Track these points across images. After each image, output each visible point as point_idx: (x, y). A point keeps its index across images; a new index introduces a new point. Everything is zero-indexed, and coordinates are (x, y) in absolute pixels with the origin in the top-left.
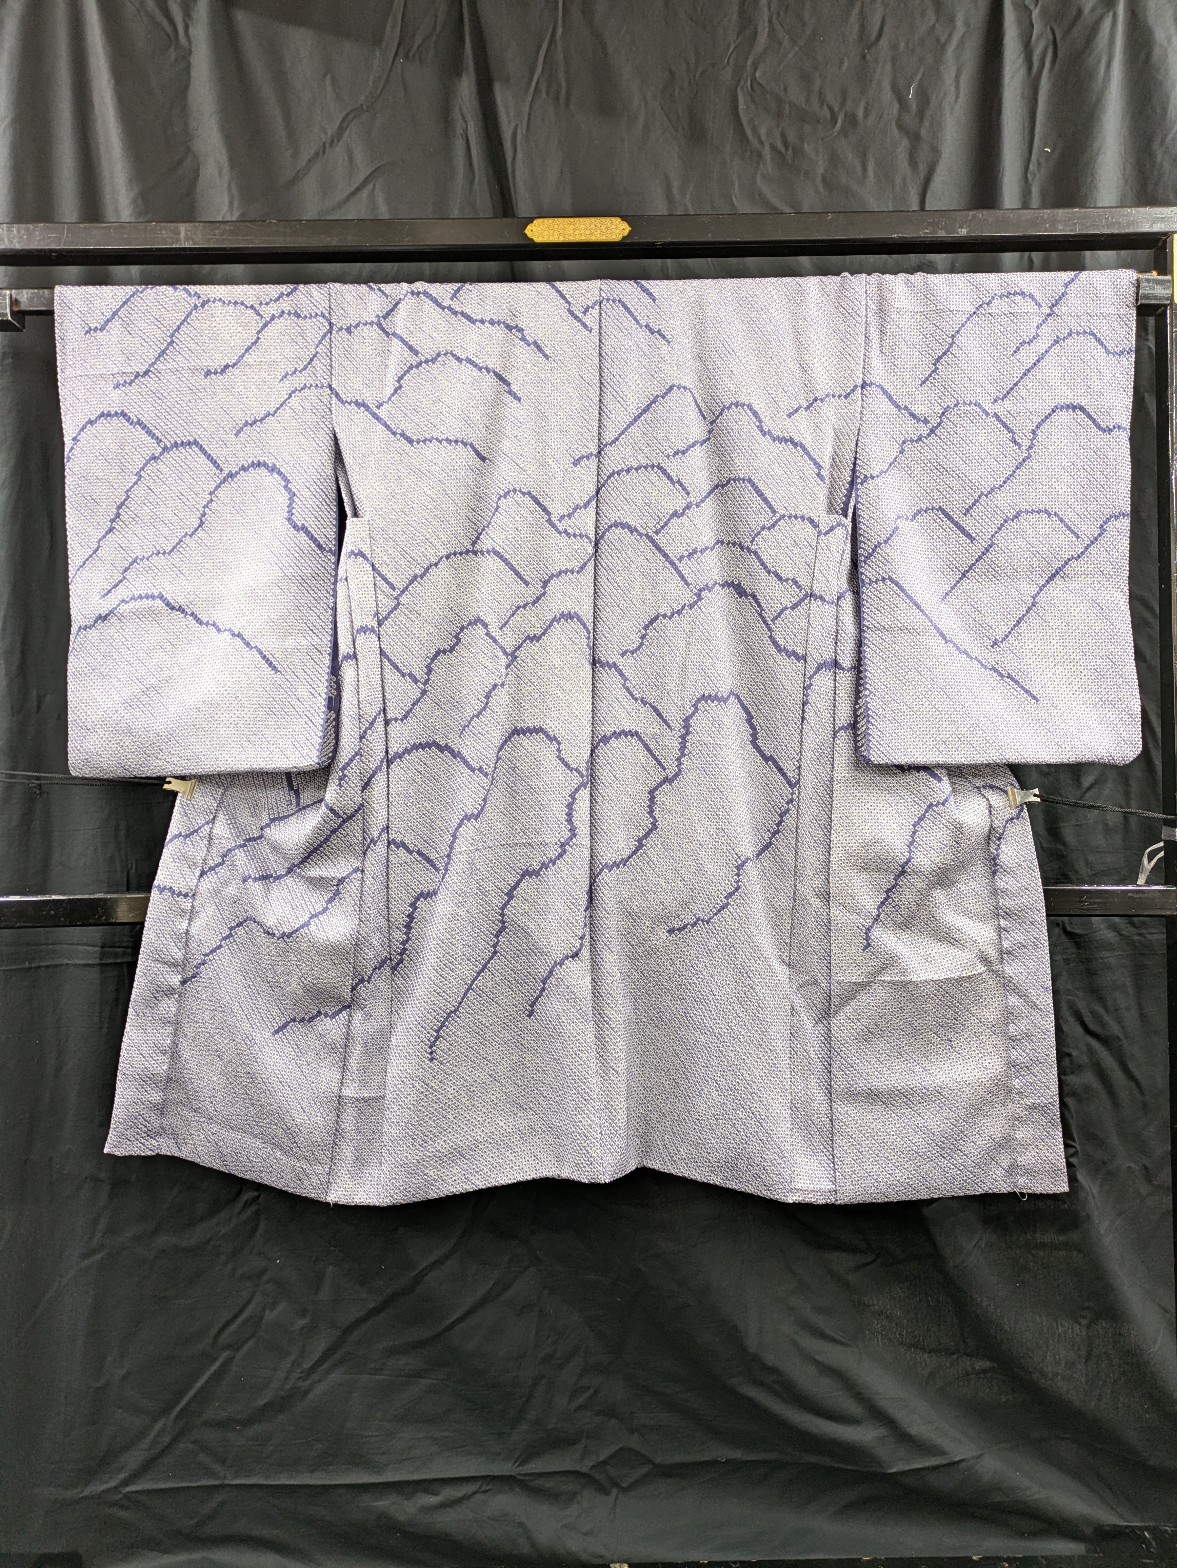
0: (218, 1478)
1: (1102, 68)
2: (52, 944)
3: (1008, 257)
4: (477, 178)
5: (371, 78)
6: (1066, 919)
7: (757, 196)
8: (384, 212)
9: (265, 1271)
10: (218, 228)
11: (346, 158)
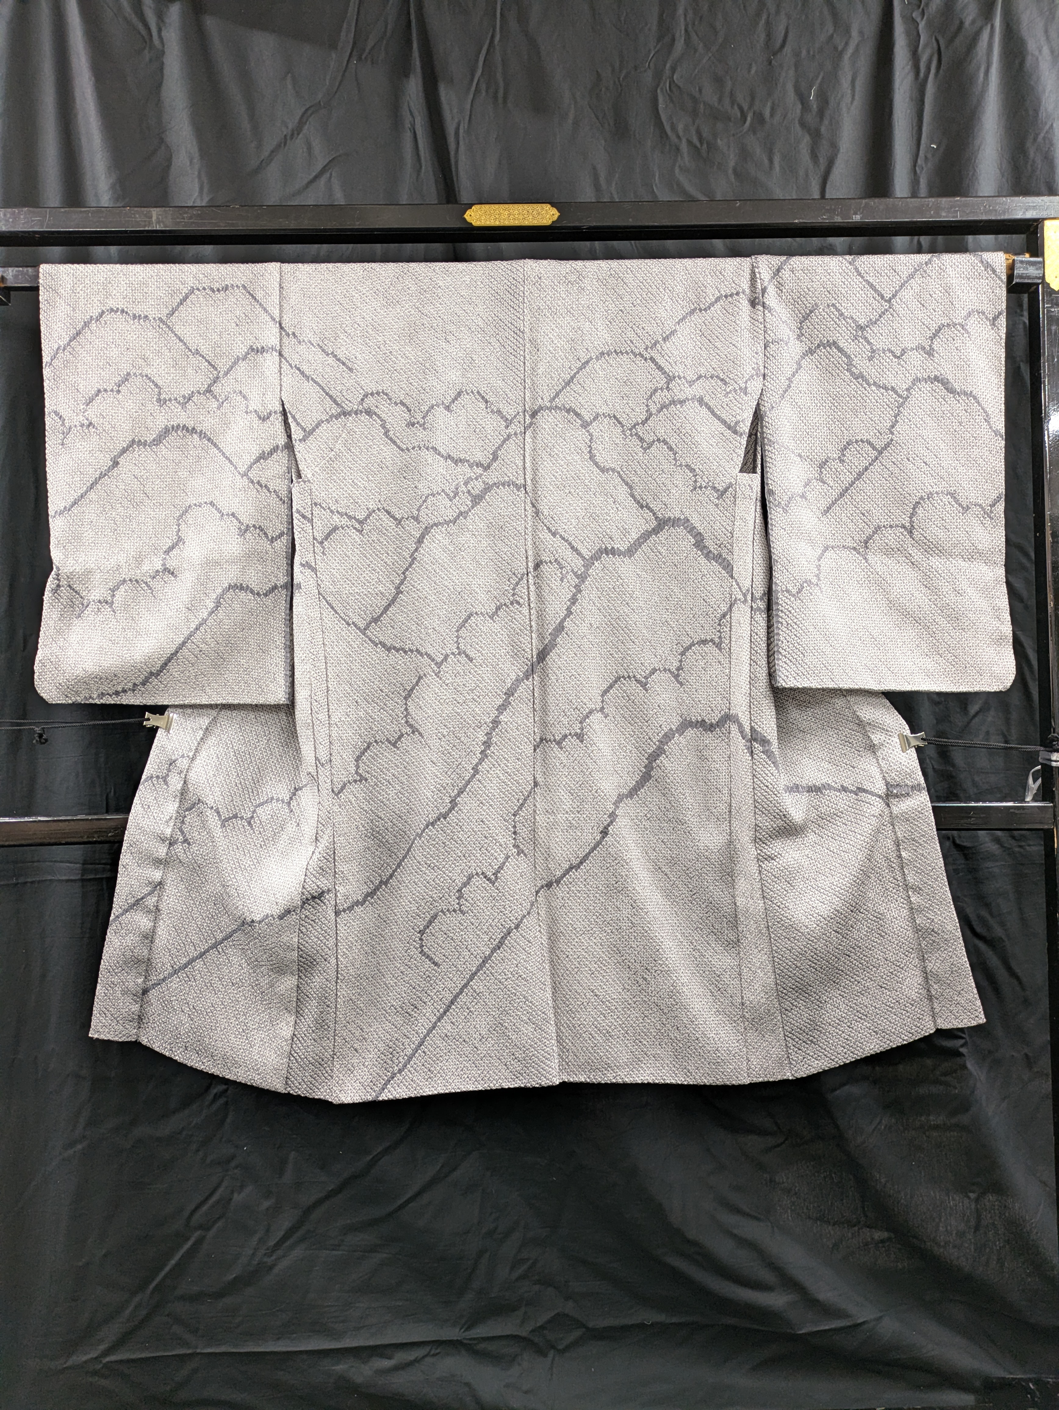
0: (189, 1348)
1: (981, 75)
2: (38, 861)
3: (900, 241)
4: (423, 167)
5: (328, 77)
6: (955, 833)
7: (675, 186)
8: (339, 198)
9: (233, 1157)
10: (186, 213)
11: (305, 150)
